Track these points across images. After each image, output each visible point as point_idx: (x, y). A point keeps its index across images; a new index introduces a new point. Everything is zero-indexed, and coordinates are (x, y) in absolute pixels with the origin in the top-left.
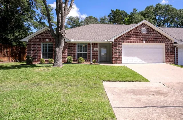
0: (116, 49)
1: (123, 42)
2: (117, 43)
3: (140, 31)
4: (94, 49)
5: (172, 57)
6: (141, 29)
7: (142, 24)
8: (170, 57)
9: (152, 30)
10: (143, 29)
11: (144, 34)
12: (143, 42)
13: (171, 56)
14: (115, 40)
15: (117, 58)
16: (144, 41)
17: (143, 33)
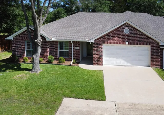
0: (97, 50)
1: (103, 43)
2: (97, 43)
3: (123, 31)
4: (76, 47)
5: (158, 61)
6: (123, 29)
7: (125, 24)
8: (156, 61)
9: (135, 31)
10: (125, 29)
11: (127, 35)
12: (125, 44)
13: (158, 59)
14: (95, 40)
15: (97, 59)
16: (127, 43)
17: (126, 33)
